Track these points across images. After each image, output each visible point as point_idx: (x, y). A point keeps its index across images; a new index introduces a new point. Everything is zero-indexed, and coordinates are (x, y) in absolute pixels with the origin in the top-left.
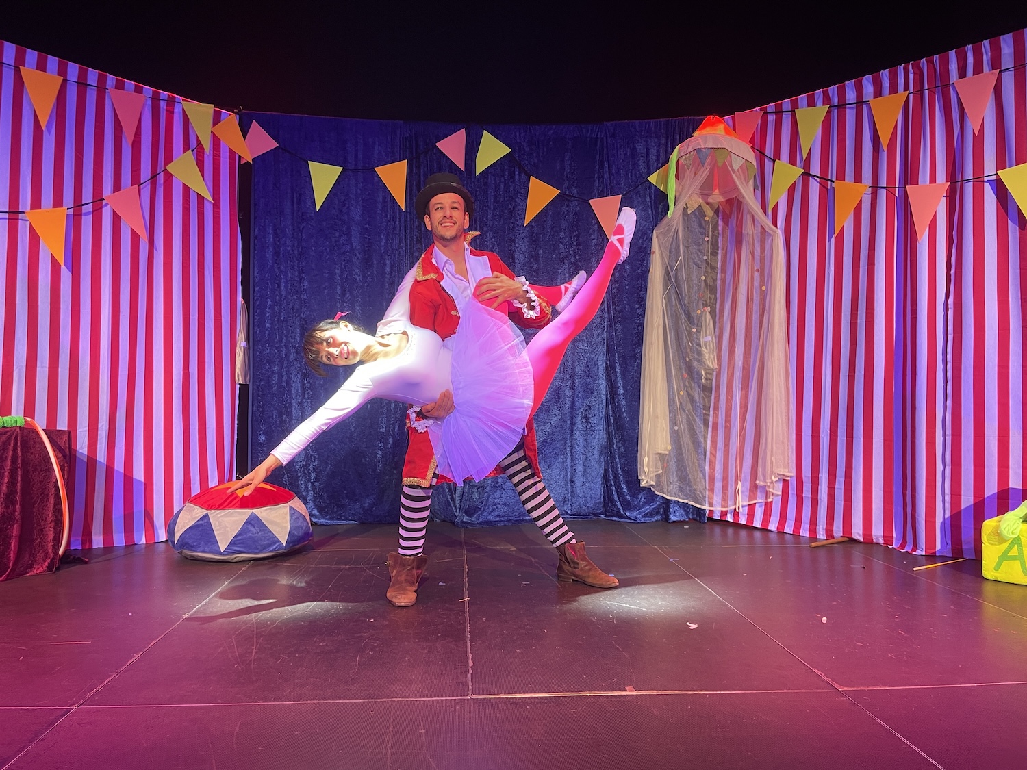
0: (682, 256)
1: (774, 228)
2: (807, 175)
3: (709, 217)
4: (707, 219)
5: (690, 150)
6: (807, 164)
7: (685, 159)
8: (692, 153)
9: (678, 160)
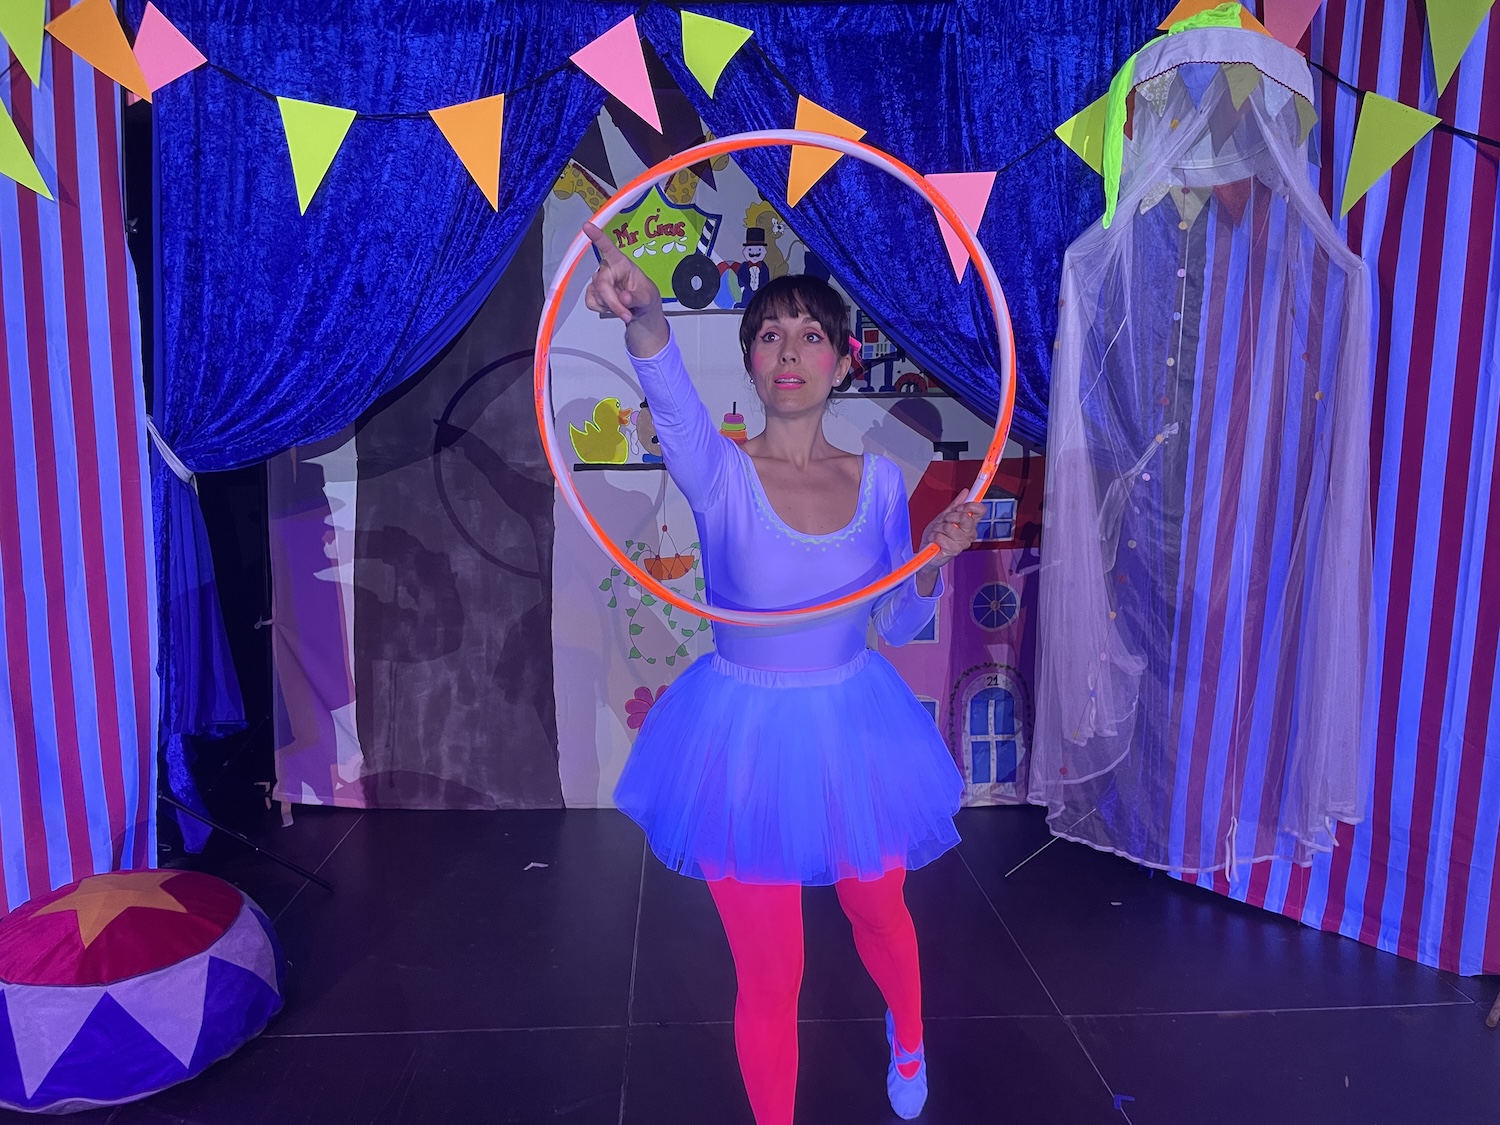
0: (1128, 318)
1: (1354, 257)
2: (1445, 132)
3: (1188, 221)
4: (1183, 226)
5: (1163, 66)
6: (1445, 106)
7: (1152, 89)
8: (1167, 75)
9: (1134, 90)
